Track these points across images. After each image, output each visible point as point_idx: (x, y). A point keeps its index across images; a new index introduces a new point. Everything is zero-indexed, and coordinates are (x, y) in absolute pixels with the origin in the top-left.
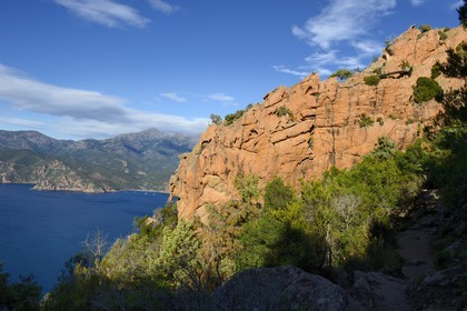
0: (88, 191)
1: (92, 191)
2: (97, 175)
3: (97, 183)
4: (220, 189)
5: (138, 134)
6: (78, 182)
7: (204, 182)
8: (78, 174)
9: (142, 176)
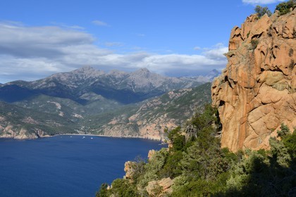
0: (19, 137)
1: (25, 137)
2: (29, 120)
3: (30, 129)
4: (280, 86)
5: (71, 73)
6: (8, 128)
7: (262, 80)
8: (8, 119)
9: (78, 119)
